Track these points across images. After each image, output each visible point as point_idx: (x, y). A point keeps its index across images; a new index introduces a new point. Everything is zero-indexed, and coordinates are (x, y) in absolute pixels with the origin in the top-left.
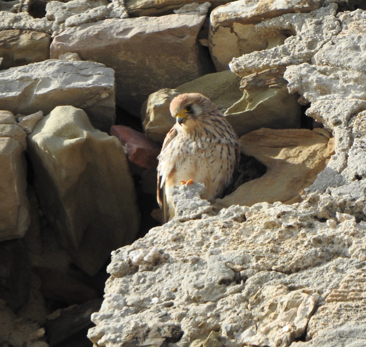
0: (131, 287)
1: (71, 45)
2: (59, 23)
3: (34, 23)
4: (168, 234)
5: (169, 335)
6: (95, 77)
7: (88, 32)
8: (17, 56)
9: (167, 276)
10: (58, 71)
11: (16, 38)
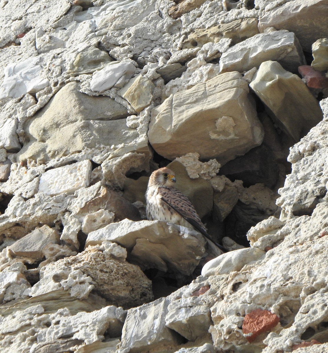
0: (300, 167)
1: (268, 22)
2: (262, 10)
3: (248, 13)
4: (319, 130)
5: (318, 194)
6: (283, 40)
7: (277, 13)
8: (241, 36)
9: (319, 157)
10: (261, 41)
11: (239, 25)
